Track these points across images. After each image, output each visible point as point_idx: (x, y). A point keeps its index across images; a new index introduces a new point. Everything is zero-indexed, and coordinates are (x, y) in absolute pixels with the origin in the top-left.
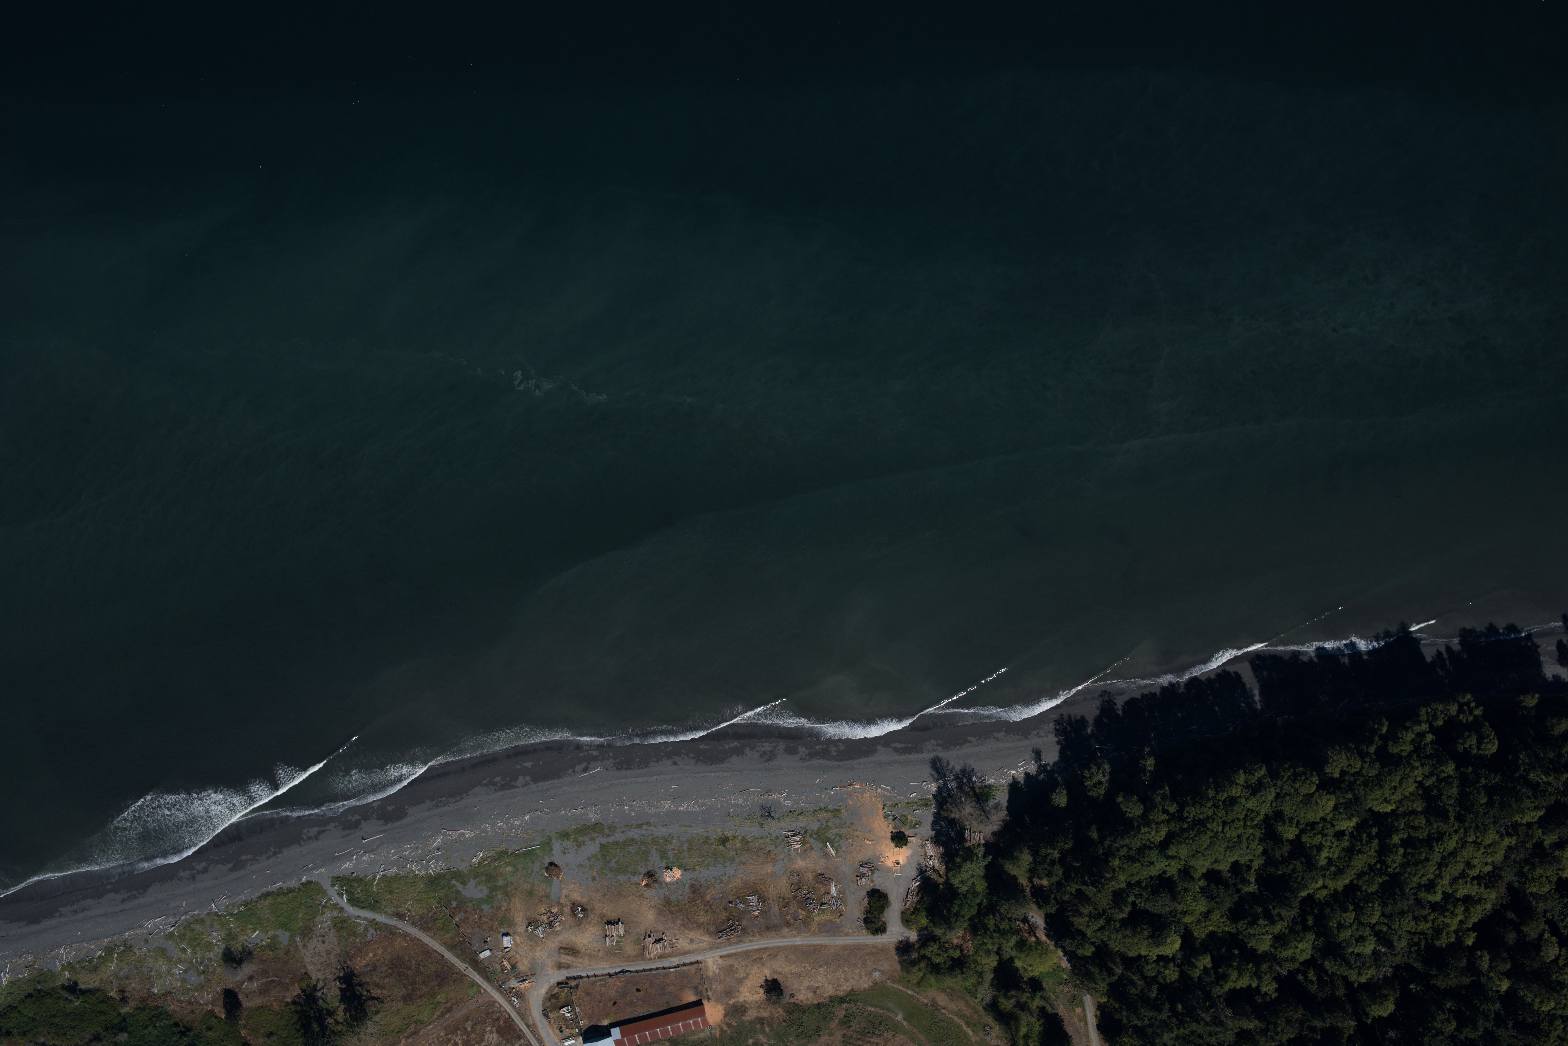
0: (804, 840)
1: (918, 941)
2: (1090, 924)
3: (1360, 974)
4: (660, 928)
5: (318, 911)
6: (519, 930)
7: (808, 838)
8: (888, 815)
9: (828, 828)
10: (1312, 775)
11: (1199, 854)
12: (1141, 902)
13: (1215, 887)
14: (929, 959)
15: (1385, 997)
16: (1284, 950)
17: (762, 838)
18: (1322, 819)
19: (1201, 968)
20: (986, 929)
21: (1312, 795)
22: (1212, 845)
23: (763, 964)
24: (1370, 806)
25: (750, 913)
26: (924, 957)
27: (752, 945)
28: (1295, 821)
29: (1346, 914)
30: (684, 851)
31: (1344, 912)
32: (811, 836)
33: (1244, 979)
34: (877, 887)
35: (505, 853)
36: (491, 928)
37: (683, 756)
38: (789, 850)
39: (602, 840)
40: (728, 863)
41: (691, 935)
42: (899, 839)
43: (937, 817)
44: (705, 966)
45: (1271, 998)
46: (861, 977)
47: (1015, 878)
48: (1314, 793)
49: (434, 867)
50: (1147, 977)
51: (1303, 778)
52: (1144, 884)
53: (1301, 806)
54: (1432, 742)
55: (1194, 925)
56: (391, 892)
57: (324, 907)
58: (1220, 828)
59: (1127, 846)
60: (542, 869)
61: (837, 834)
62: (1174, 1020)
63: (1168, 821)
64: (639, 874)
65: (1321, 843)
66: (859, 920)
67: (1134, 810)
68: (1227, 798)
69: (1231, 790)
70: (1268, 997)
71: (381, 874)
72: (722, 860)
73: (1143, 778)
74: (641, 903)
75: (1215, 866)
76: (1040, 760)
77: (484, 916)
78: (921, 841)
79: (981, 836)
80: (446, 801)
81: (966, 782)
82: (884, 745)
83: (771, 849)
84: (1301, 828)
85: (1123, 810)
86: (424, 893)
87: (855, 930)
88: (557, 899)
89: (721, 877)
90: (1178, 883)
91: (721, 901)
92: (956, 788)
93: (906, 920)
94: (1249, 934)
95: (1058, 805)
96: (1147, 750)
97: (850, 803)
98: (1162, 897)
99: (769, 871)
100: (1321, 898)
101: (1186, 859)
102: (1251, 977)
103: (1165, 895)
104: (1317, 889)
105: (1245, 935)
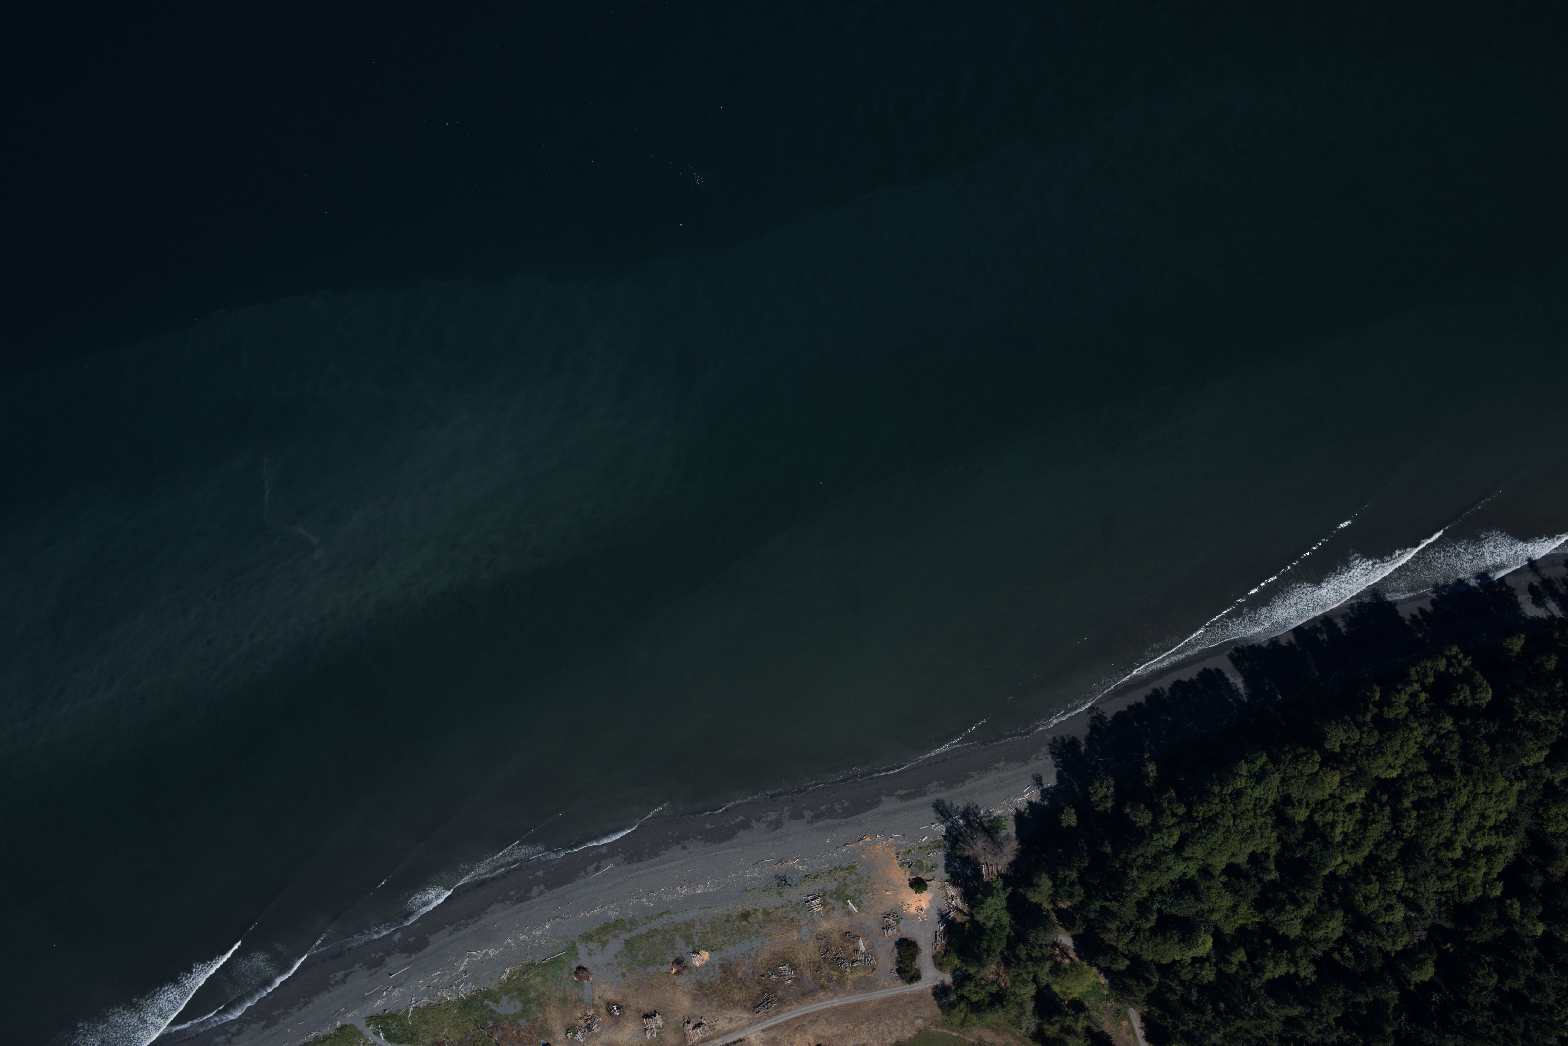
0: (825, 902)
1: (953, 983)
2: (1120, 938)
3: (1394, 943)
4: (697, 1012)
6: (559, 1039)
7: (828, 899)
8: (903, 863)
9: (846, 886)
10: (1313, 754)
11: (1215, 852)
12: (1166, 909)
13: (1236, 881)
14: (968, 998)
15: (1423, 962)
16: (1316, 931)
17: (783, 906)
18: (1330, 795)
19: (1237, 963)
20: (1018, 959)
21: (1317, 773)
22: (1226, 840)
23: (805, 1031)
24: (1376, 774)
25: (783, 982)
26: (962, 998)
27: (792, 1014)
28: (1304, 803)
29: (1371, 886)
30: (707, 933)
31: (1369, 884)
32: (831, 897)
33: (1281, 967)
34: (905, 936)
35: (531, 965)
36: (531, 1041)
37: (691, 839)
38: (812, 914)
39: (626, 936)
40: (754, 937)
41: (730, 1014)
42: (918, 885)
43: (950, 858)
44: (749, 1043)
45: (1311, 981)
46: (904, 1027)
47: (1038, 906)
49: (464, 992)
50: (1185, 981)
51: (1305, 758)
52: (1166, 890)
53: (1307, 787)
54: (1426, 701)
55: (1223, 921)
56: (426, 1023)
58: (1231, 822)
59: (1142, 855)
60: (570, 974)
61: (856, 891)
62: (1218, 1019)
63: (1178, 824)
64: (668, 963)
65: (1334, 820)
66: (892, 971)
67: (1143, 818)
68: (1232, 791)
69: (1236, 782)
70: (1308, 980)
71: (414, 1006)
72: (747, 935)
73: (1147, 785)
74: (674, 992)
75: (1233, 860)
76: (1042, 785)
77: (521, 1030)
78: (940, 883)
79: (1000, 868)
80: (466, 924)
81: (973, 819)
82: (887, 795)
83: (794, 916)
84: (1311, 808)
85: (1133, 820)
86: (459, 1017)
87: (890, 982)
88: (590, 1001)
89: (749, 953)
90: (1200, 883)
91: (753, 976)
92: (965, 826)
93: (939, 963)
94: (1279, 922)
95: (1069, 825)
96: (1147, 756)
97: (864, 857)
98: (1186, 900)
99: (796, 938)
100: (1343, 873)
101: (1203, 858)
102: (1287, 964)
103: (1189, 897)
104: (1337, 865)
105: (1274, 923)
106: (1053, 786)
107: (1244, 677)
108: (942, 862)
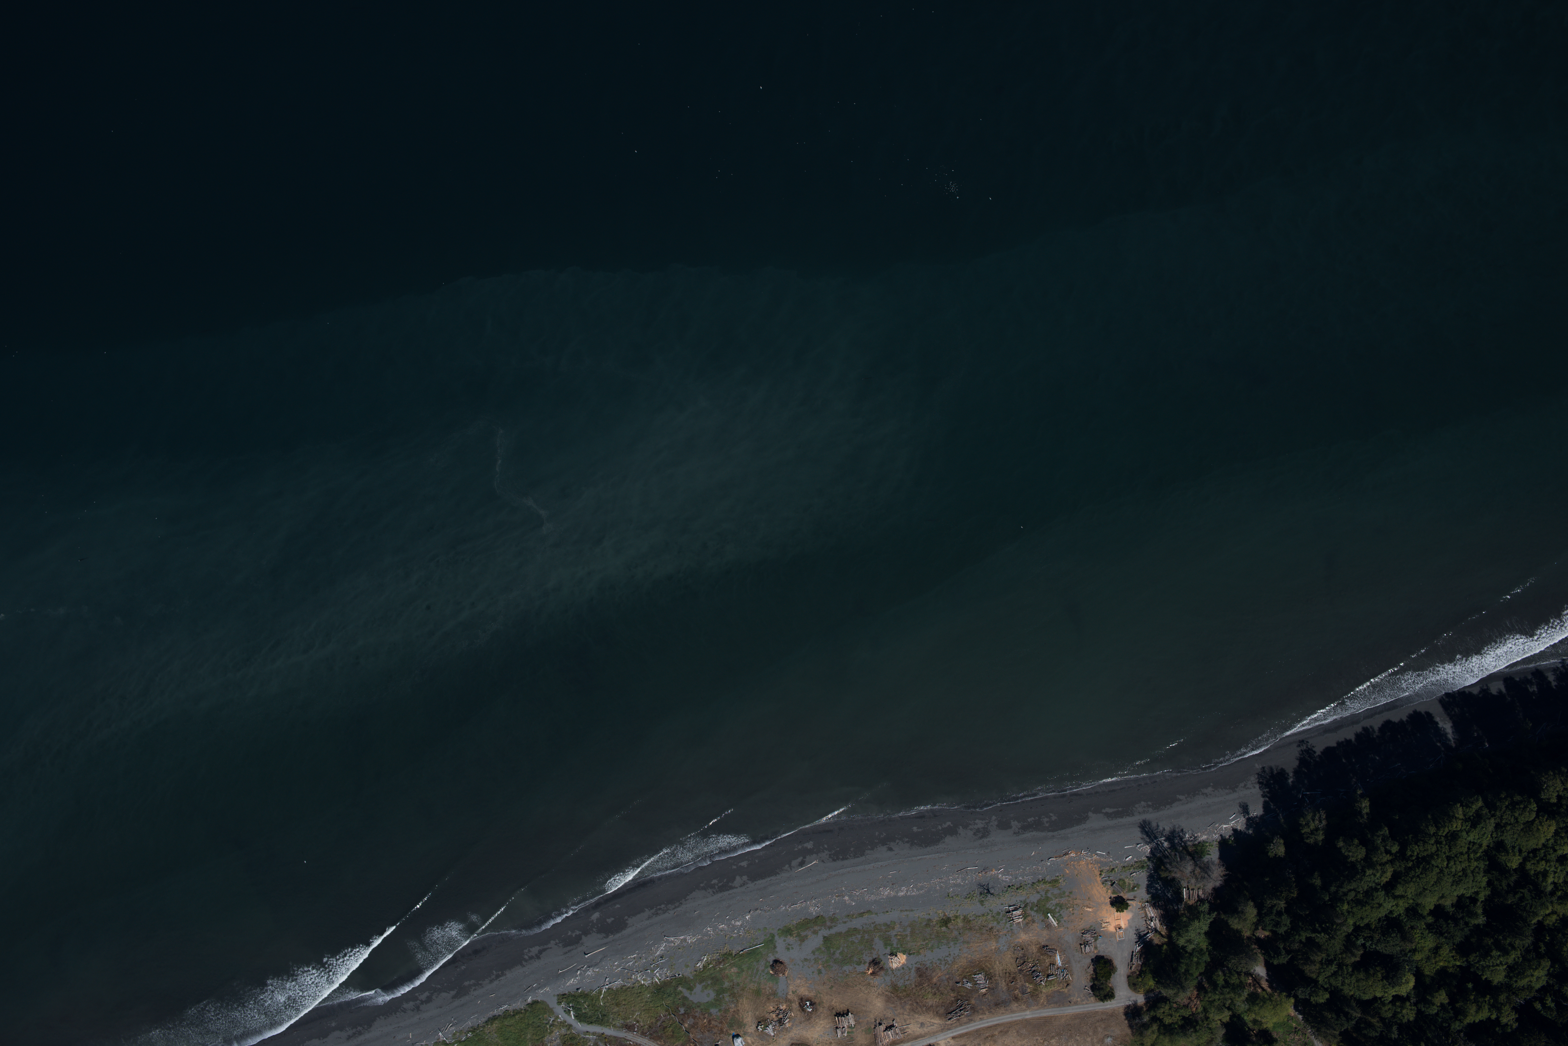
0: (1025, 913)
1: (1146, 1004)
2: (1322, 971)
4: (889, 1014)
5: (547, 1030)
6: (750, 1031)
7: (1029, 911)
8: (1106, 881)
9: (1048, 899)
10: (1530, 803)
11: (1426, 892)
12: (1371, 945)
13: (1444, 922)
14: (1161, 1020)
16: (1520, 979)
17: (983, 915)
18: (1544, 845)
19: (1439, 1005)
20: (1214, 985)
21: (1532, 822)
22: (1438, 881)
23: (995, 1041)
25: (977, 991)
26: (1155, 1019)
27: (983, 1023)
28: (1516, 850)
30: (907, 936)
32: (1032, 909)
33: (1484, 1011)
34: (1101, 954)
35: (728, 955)
36: (721, 1031)
37: (897, 841)
38: (1012, 925)
39: (825, 932)
40: (952, 943)
41: (922, 1019)
42: (1119, 903)
43: (1153, 879)
45: (1512, 1028)
47: (1237, 933)
48: (1534, 820)
49: (659, 976)
50: (1385, 1019)
51: (1522, 806)
52: (1373, 927)
53: (1522, 834)
55: (1424, 962)
56: (617, 1005)
57: (552, 1025)
58: (1445, 863)
59: (1354, 890)
60: (766, 967)
61: (1057, 905)
63: (1391, 862)
64: (865, 963)
65: (1545, 870)
66: (1086, 988)
67: (1357, 853)
68: (1448, 833)
69: (1452, 825)
70: (1509, 1027)
71: (607, 987)
72: (945, 941)
73: (1361, 821)
74: (868, 992)
75: (1441, 902)
76: (1248, 813)
77: (713, 1019)
78: (1140, 904)
79: (1201, 893)
80: (665, 909)
81: (1178, 842)
82: (1095, 812)
83: (994, 925)
84: (1524, 856)
85: (1346, 854)
86: (651, 1002)
87: (1083, 998)
88: (784, 996)
89: (946, 959)
90: (1406, 922)
91: (948, 982)
92: (1169, 848)
93: (1133, 983)
94: (1483, 966)
95: (1276, 855)
96: (1359, 792)
97: (1067, 872)
98: (1392, 937)
99: (993, 947)
100: (1551, 923)
101: (1413, 897)
102: (1489, 1009)
103: (1395, 935)
104: (1546, 915)
105: (1477, 967)
106: (1259, 815)
107: (1453, 723)
108: (1144, 882)
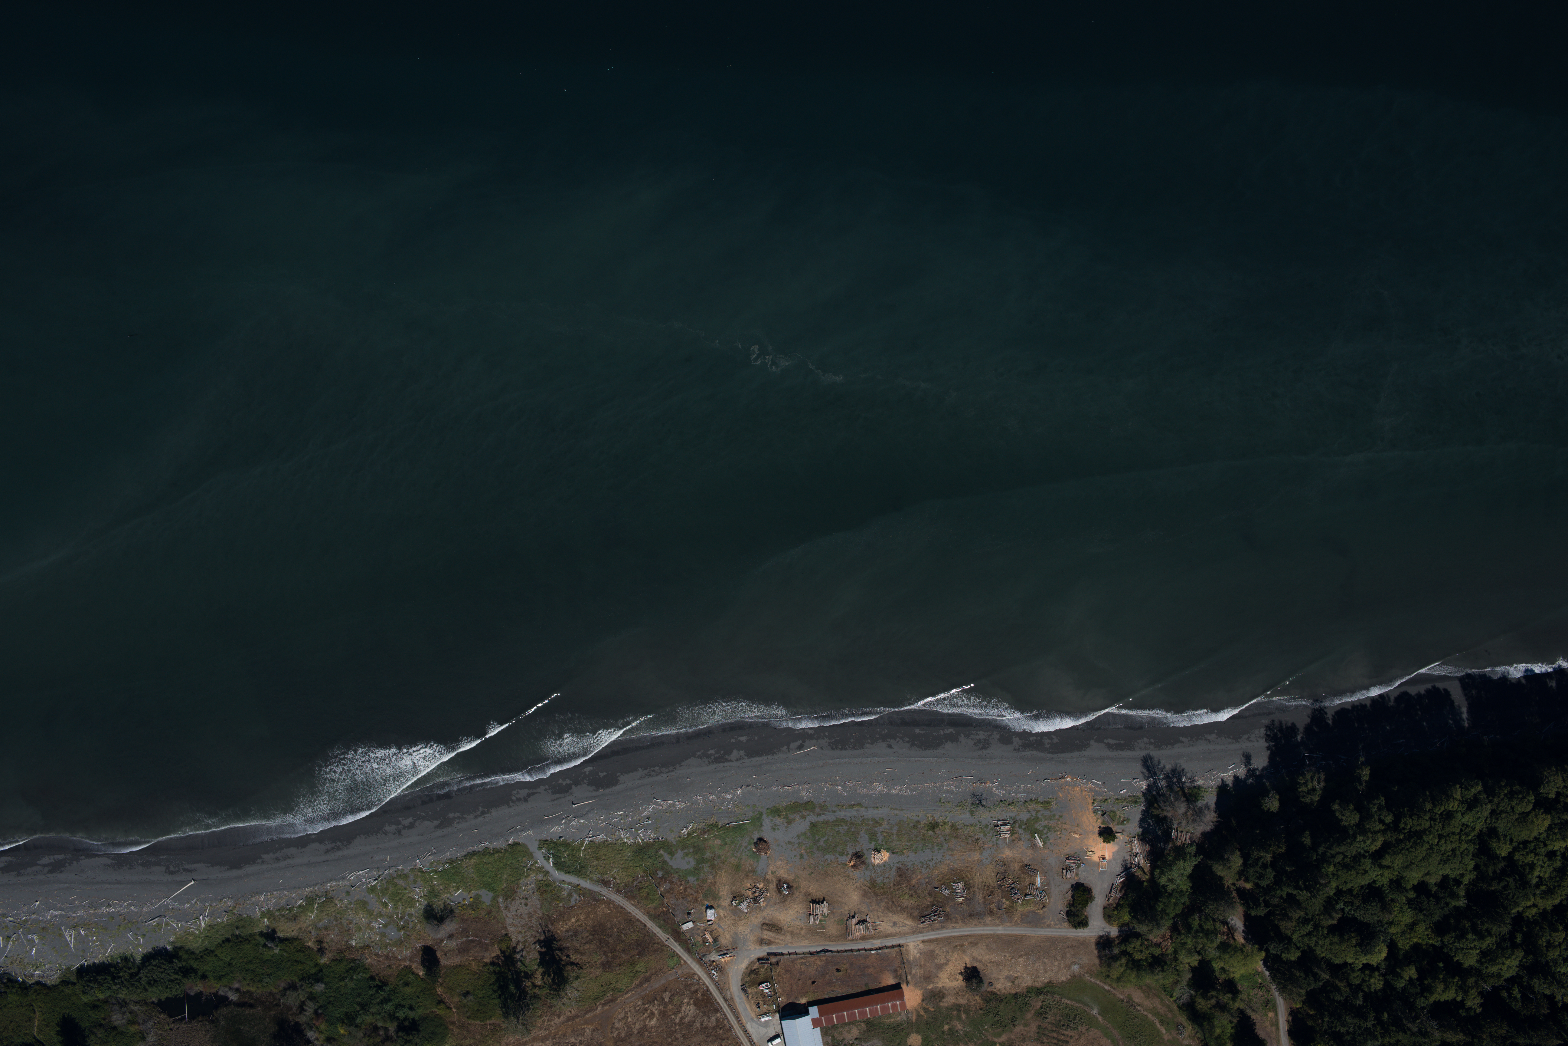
0: (1013, 830)
1: (1118, 937)
2: (1298, 929)
4: (864, 909)
5: (523, 873)
6: (724, 904)
7: (1017, 829)
8: (1097, 810)
9: (1037, 819)
10: (1528, 794)
11: (1413, 866)
12: (1350, 910)
13: (1425, 899)
14: (1130, 955)
16: (1490, 965)
17: (972, 825)
18: (1535, 838)
19: (1407, 979)
20: (1189, 928)
21: (1528, 813)
22: (1426, 857)
23: (964, 952)
25: (954, 899)
26: (1124, 953)
27: (955, 932)
28: (1508, 838)
29: (1557, 934)
30: (893, 834)
31: (1554, 932)
32: (1020, 826)
33: (1451, 992)
34: (1082, 881)
35: (714, 826)
36: (696, 900)
37: (898, 739)
38: (998, 839)
39: (813, 818)
40: (936, 848)
41: (895, 918)
42: (1107, 834)
43: (1146, 815)
44: (907, 950)
45: (1475, 1012)
46: (1059, 969)
47: (1222, 880)
48: (1530, 812)
49: (643, 836)
50: (1352, 985)
51: (1520, 796)
52: (1355, 892)
53: (1516, 824)
55: (1399, 936)
56: (597, 859)
57: (529, 869)
58: (1436, 841)
59: (1343, 853)
60: (750, 844)
61: (1045, 826)
62: (1379, 1028)
63: (1383, 831)
64: (847, 854)
65: (1533, 862)
66: (1062, 912)
67: (1349, 818)
68: (1443, 811)
69: (1448, 804)
70: (1473, 1011)
71: (590, 839)
72: (929, 845)
73: (1359, 788)
74: (846, 884)
75: (1426, 879)
76: (1251, 764)
77: (689, 887)
78: (1128, 838)
79: (1189, 835)
80: (659, 771)
81: (1176, 782)
82: (1098, 741)
83: (980, 837)
84: (1514, 846)
85: (1339, 817)
86: (630, 861)
87: (1057, 922)
88: (763, 875)
89: (928, 862)
90: (1388, 893)
91: (927, 886)
92: (1166, 787)
93: (1108, 915)
94: (1456, 948)
95: (1269, 809)
96: (1362, 759)
97: (1061, 795)
98: (1372, 906)
99: (976, 859)
100: (1531, 916)
101: (1399, 870)
102: (1456, 990)
103: (1375, 904)
104: (1527, 907)
105: (1451, 949)
106: (1261, 767)
108: (1137, 816)
